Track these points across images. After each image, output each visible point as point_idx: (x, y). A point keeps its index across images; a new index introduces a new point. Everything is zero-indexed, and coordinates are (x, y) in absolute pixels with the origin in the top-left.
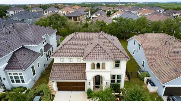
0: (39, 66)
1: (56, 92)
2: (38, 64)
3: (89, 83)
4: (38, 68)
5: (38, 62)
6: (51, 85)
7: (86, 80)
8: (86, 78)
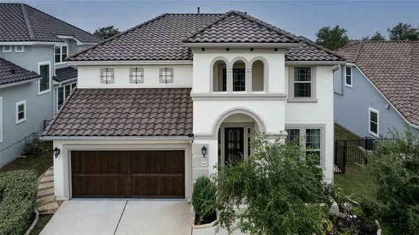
0: (21, 116)
1: (60, 203)
2: (21, 107)
3: (204, 149)
4: (18, 121)
5: (23, 102)
6: (50, 181)
7: (191, 135)
8: (192, 129)
